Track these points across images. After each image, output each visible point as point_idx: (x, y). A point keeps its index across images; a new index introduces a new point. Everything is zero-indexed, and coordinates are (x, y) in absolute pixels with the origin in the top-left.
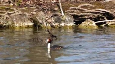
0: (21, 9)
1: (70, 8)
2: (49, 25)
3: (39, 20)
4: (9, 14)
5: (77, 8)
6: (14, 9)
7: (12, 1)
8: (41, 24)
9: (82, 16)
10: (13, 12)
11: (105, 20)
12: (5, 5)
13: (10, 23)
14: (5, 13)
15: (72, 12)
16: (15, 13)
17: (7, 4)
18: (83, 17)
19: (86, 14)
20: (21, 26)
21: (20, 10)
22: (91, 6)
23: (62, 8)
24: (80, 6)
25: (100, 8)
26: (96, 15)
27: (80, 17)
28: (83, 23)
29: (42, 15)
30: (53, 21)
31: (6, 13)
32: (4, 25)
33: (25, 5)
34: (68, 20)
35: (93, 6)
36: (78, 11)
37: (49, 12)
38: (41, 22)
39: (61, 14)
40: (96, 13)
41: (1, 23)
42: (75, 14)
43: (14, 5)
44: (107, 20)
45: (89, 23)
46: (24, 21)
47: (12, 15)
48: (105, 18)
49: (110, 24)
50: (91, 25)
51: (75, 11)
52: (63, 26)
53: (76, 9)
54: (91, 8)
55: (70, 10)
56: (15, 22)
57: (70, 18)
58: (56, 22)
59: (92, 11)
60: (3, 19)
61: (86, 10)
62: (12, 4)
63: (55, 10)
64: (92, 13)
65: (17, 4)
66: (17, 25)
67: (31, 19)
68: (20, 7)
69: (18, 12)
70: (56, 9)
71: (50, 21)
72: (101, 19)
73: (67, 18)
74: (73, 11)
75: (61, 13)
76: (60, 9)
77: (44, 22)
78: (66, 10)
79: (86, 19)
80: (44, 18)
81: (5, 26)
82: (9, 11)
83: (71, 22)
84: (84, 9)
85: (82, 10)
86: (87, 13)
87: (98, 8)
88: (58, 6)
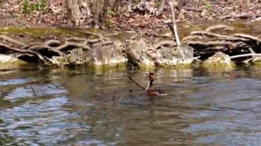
0: (110, 34)
1: (192, 33)
2: (153, 63)
3: (136, 54)
4: (90, 44)
5: (203, 32)
6: (99, 35)
7: (96, 22)
8: (139, 61)
9: (211, 46)
10: (98, 40)
11: (249, 52)
12: (86, 29)
13: (88, 59)
14: (84, 41)
15: (194, 40)
16: (99, 41)
17: (90, 26)
18: (213, 48)
19: (218, 42)
20: (104, 65)
21: (109, 37)
22: (228, 28)
23: (178, 32)
24: (208, 30)
25: (242, 32)
26: (234, 45)
27: (207, 47)
28: (210, 58)
29: (141, 45)
30: (159, 55)
31: (86, 43)
32: (79, 62)
33: (119, 27)
34: (183, 54)
35: (232, 28)
36: (205, 37)
37: (157, 40)
38: (138, 57)
39: (175, 44)
40: (236, 41)
41: (74, 60)
42: (200, 42)
43: (100, 28)
44: (253, 54)
45: (219, 59)
46: (112, 56)
47: (94, 45)
48: (250, 49)
49: (256, 59)
50: (222, 62)
51: (201, 37)
52: (175, 64)
53: (201, 35)
54: (228, 32)
55: (190, 37)
56: (95, 58)
57: (187, 51)
58: (164, 57)
59: (228, 37)
60: (77, 52)
61: (218, 35)
62: (97, 27)
63: (165, 37)
64: (227, 40)
65: (106, 26)
66: (98, 63)
67: (123, 51)
68: (110, 32)
69: (106, 40)
70: (168, 34)
71: (154, 55)
72: (243, 51)
73: (182, 52)
74: (197, 38)
75: (175, 41)
76: (174, 34)
77: (143, 57)
78: (185, 36)
79: (217, 50)
80: (144, 50)
81: (79, 65)
82: (91, 39)
83: (189, 57)
84: (214, 34)
85: (211, 37)
86: (221, 40)
87: (238, 32)
88: (172, 29)
